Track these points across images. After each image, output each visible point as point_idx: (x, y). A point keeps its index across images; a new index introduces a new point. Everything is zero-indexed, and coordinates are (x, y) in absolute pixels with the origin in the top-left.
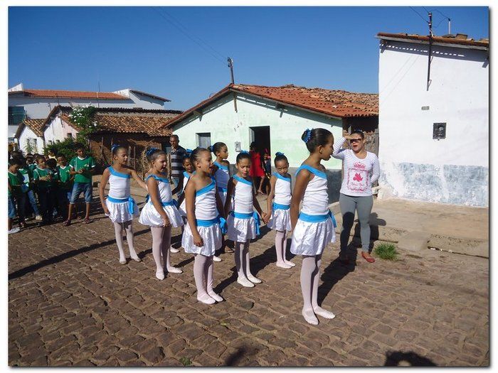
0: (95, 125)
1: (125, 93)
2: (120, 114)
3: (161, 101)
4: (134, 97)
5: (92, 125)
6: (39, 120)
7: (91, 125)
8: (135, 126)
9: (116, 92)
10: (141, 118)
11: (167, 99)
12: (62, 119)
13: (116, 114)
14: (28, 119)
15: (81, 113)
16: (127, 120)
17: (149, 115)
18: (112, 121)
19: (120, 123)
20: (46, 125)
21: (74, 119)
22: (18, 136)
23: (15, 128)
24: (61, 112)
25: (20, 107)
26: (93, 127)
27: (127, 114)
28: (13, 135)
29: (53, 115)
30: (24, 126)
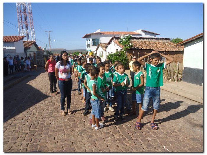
1: (139, 32)
4: (143, 33)
6: (105, 44)
7: (129, 45)
8: (147, 46)
9: (134, 32)
10: (149, 42)
11: (158, 34)
12: (115, 43)
13: (138, 40)
14: (101, 43)
15: (125, 39)
16: (143, 43)
17: (153, 40)
18: (136, 43)
19: (140, 44)
20: (108, 45)
21: (121, 42)
22: (97, 50)
23: (96, 47)
24: (114, 40)
25: (98, 39)
26: (130, 46)
27: (142, 40)
28: (95, 50)
29: (111, 41)
30: (99, 46)
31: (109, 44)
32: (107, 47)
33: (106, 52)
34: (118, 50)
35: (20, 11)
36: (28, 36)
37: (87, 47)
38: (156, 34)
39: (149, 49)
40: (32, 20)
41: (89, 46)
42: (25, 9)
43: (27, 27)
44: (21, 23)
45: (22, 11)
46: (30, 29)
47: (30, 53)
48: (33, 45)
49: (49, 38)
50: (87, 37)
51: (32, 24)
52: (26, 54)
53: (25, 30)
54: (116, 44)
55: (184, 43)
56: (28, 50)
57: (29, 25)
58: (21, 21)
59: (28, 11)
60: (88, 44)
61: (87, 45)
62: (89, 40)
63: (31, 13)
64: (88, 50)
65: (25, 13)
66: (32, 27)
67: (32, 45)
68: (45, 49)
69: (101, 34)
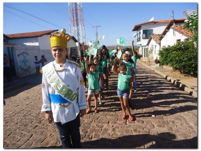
6: (159, 35)
12: (174, 30)
22: (148, 44)
23: (147, 40)
24: (174, 25)
25: (151, 30)
28: (146, 44)
30: (151, 38)
31: (165, 33)
32: (161, 38)
33: (160, 46)
34: (179, 40)
36: (78, 33)
40: (82, 17)
41: (139, 40)
46: (80, 26)
49: (97, 34)
50: (137, 28)
51: (82, 20)
54: (177, 31)
59: (78, 8)
60: (139, 37)
61: (137, 39)
62: (140, 33)
63: (81, 10)
64: (138, 45)
65: (76, 10)
69: (155, 23)
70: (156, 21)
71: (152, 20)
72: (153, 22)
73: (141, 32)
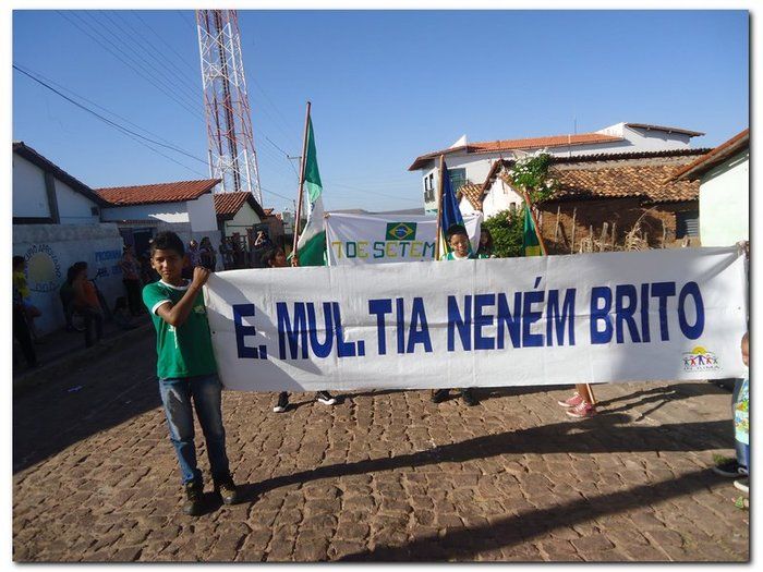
0: (549, 186)
1: (617, 130)
2: (599, 165)
3: (685, 135)
4: (632, 136)
5: (544, 186)
6: (479, 186)
7: (542, 186)
8: (624, 184)
9: (600, 132)
10: (638, 168)
12: (503, 180)
13: (592, 166)
14: (467, 185)
15: (527, 166)
16: (611, 174)
17: (654, 162)
18: (583, 177)
19: (596, 180)
20: (486, 191)
24: (503, 170)
25: (461, 169)
26: (545, 190)
27: (612, 164)
29: (493, 175)
30: (461, 195)
31: (488, 186)
32: (483, 197)
35: (212, 102)
36: (237, 177)
37: (427, 200)
38: (691, 135)
39: (626, 194)
40: (247, 125)
41: (433, 198)
42: (226, 94)
43: (234, 151)
44: (216, 138)
45: (221, 100)
46: (243, 153)
47: (236, 230)
48: (246, 205)
50: (423, 164)
51: (249, 135)
52: (223, 234)
53: (227, 156)
55: (693, 170)
56: (229, 223)
57: (240, 140)
58: (215, 132)
59: (235, 97)
60: (429, 188)
61: (426, 194)
62: (432, 177)
63: (245, 105)
64: (429, 212)
65: (228, 103)
66: (249, 146)
67: (241, 206)
68: (286, 215)
69: (471, 151)
70: (474, 143)
71: (461, 142)
72: (462, 149)
73: (434, 176)
